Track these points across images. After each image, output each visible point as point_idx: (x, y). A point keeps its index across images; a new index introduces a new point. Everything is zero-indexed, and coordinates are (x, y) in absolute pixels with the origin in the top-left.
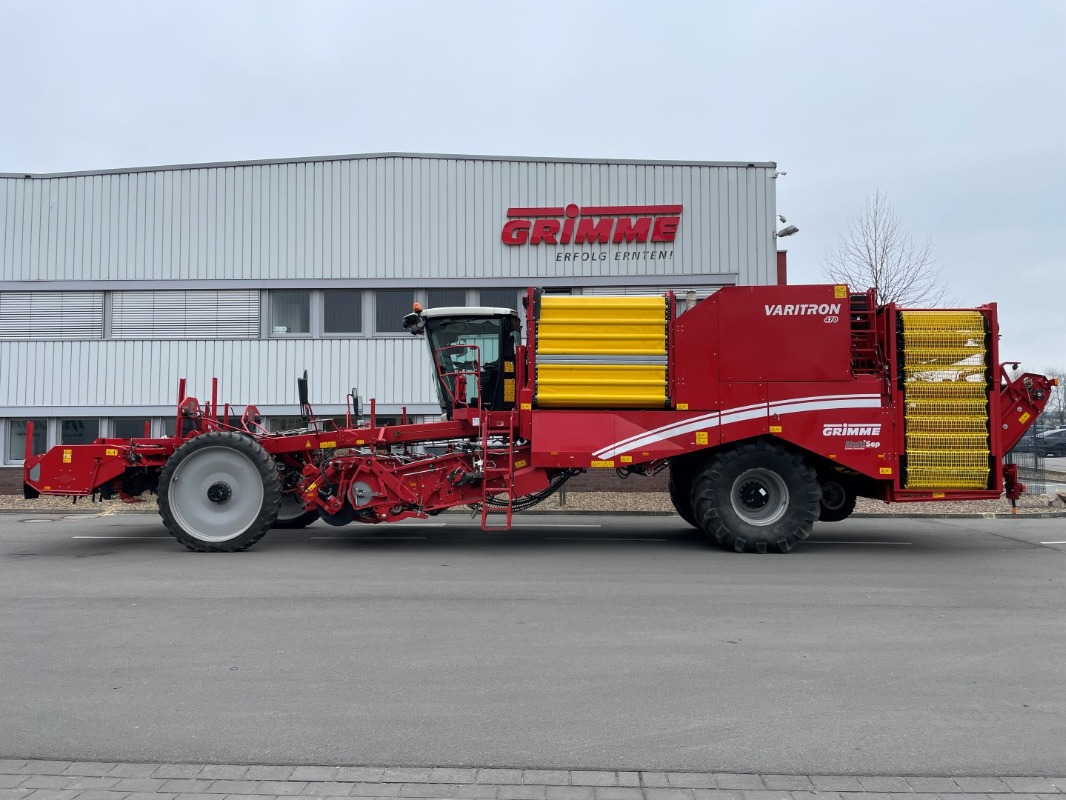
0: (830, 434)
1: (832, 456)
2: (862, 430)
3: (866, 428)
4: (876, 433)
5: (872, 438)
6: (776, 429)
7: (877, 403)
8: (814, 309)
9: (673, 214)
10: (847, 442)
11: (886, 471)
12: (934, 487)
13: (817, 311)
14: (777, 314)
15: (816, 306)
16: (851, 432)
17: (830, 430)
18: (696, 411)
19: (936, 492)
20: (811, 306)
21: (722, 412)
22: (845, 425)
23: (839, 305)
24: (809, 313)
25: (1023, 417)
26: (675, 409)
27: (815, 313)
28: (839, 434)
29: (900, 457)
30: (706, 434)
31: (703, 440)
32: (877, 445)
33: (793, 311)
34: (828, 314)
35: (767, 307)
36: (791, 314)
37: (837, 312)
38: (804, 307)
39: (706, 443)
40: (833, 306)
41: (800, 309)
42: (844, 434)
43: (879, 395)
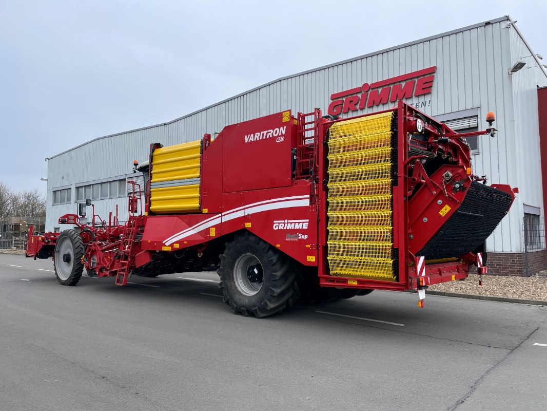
0: (277, 228)
1: (278, 246)
2: (297, 224)
3: (299, 223)
4: (305, 226)
5: (302, 231)
6: (248, 225)
7: (306, 203)
8: (271, 133)
9: (430, 74)
10: (288, 235)
11: (312, 259)
12: (350, 275)
13: (272, 134)
14: (251, 141)
15: (271, 131)
16: (290, 227)
17: (278, 225)
18: (212, 213)
19: (350, 279)
20: (269, 131)
21: (223, 214)
22: (286, 221)
23: (285, 127)
24: (268, 137)
25: (443, 210)
26: (201, 213)
27: (271, 136)
28: (283, 228)
29: (323, 246)
30: (214, 229)
31: (213, 234)
32: (305, 237)
33: (259, 137)
34: (278, 136)
35: (246, 136)
36: (258, 139)
37: (284, 133)
38: (265, 132)
39: (214, 235)
40: (281, 128)
41: (263, 134)
42: (285, 228)
43: (308, 196)
